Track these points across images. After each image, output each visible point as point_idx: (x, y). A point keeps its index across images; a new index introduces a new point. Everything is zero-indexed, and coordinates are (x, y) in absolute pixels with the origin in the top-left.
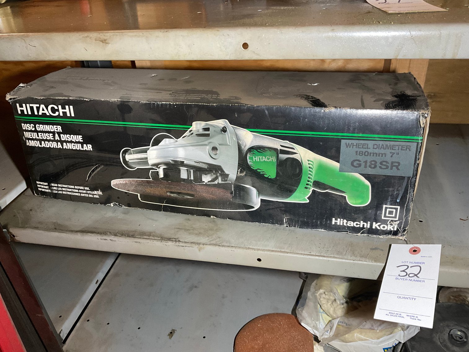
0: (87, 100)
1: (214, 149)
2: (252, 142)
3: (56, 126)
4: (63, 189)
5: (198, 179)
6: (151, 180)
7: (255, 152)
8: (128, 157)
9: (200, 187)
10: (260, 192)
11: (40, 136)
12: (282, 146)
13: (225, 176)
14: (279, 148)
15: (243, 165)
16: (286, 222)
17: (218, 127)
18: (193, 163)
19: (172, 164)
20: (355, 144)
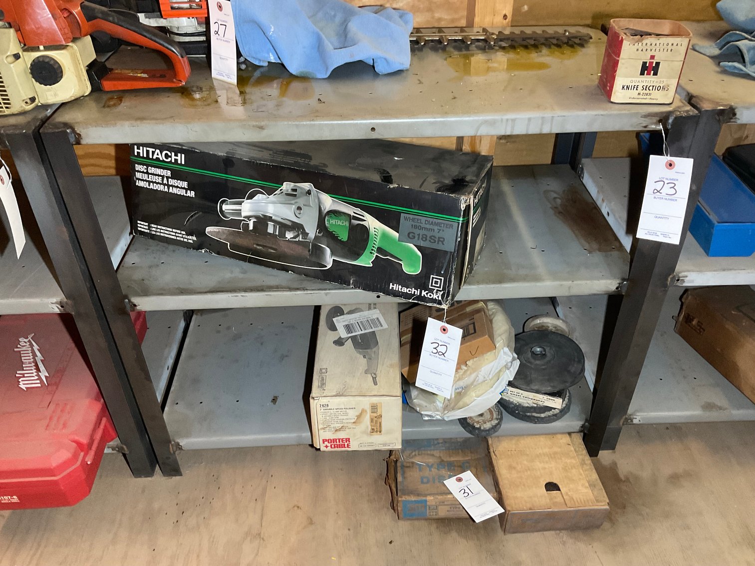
0: (198, 151)
1: (299, 208)
2: (331, 206)
3: (166, 171)
4: (162, 231)
5: (282, 235)
6: (242, 231)
7: (333, 215)
8: (224, 207)
9: (283, 242)
10: (333, 254)
11: (150, 178)
12: (354, 213)
13: (305, 234)
14: (352, 214)
15: (321, 226)
16: (352, 284)
17: (305, 189)
18: (279, 219)
19: (262, 218)
20: (411, 218)
